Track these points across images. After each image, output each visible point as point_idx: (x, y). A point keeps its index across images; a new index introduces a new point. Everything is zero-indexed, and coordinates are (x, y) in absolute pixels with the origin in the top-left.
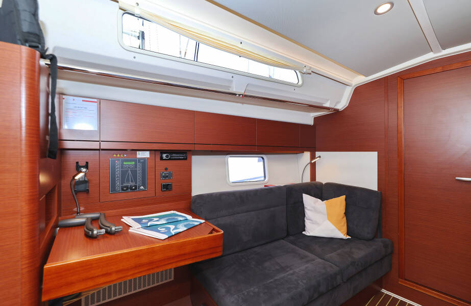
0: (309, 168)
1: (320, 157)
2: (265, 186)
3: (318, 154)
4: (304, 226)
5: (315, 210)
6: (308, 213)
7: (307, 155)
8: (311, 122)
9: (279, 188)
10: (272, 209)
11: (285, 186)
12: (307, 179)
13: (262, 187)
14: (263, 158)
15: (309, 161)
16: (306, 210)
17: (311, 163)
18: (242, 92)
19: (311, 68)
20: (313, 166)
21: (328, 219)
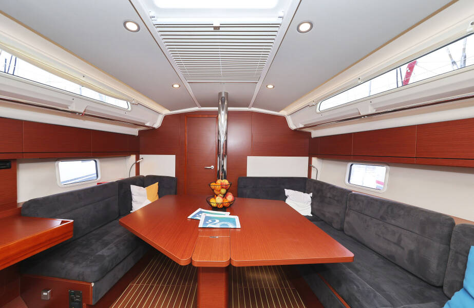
0: (134, 166)
1: (142, 159)
2: (98, 184)
3: (141, 156)
4: (132, 207)
5: (140, 195)
6: (134, 197)
7: (133, 157)
8: (137, 134)
9: (112, 183)
10: (107, 200)
11: (117, 181)
12: (133, 174)
13: (95, 184)
14: (96, 161)
15: (135, 162)
16: (133, 196)
17: (136, 163)
18: (82, 111)
19: (137, 101)
20: (138, 165)
21: (148, 199)
